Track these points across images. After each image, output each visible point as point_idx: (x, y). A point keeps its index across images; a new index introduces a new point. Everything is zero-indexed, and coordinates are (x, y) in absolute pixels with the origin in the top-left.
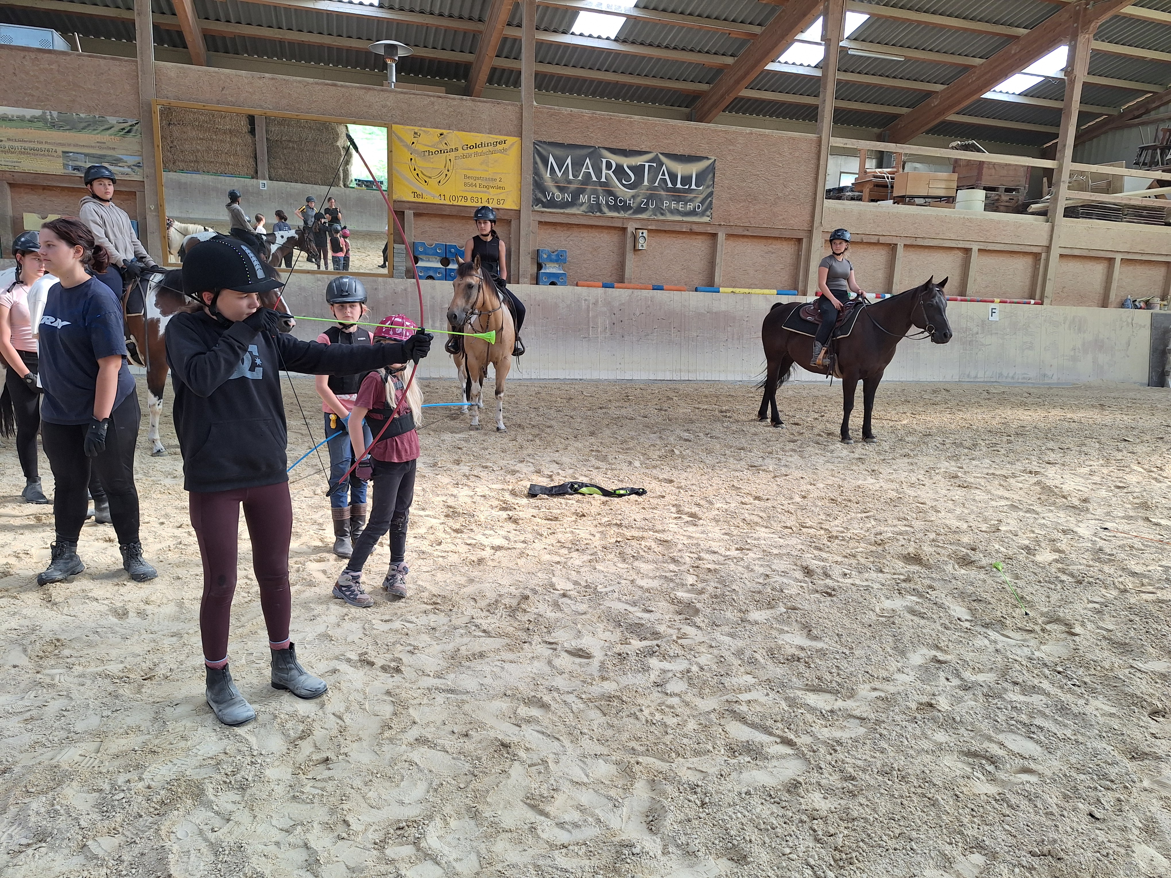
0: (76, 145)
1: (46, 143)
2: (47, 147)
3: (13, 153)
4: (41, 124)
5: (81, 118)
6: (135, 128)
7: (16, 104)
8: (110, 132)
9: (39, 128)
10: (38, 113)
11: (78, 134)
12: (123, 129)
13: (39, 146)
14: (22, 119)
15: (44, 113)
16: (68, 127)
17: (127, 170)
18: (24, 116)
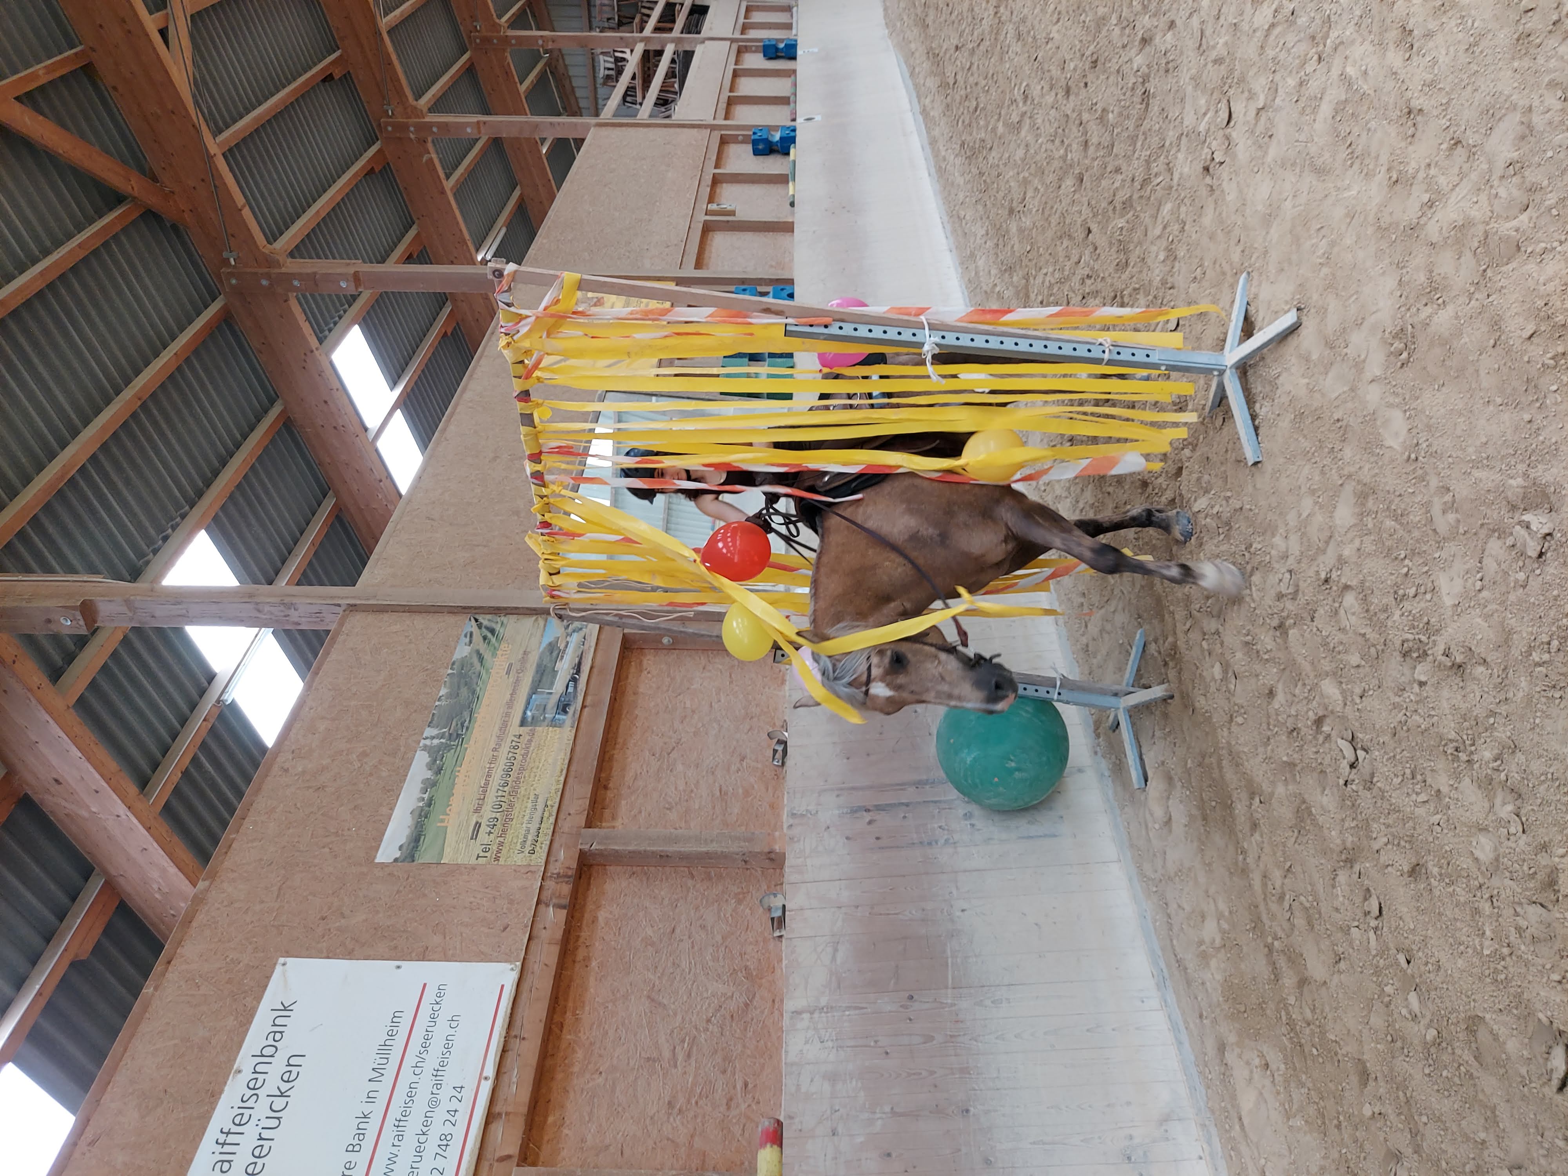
0: (510, 704)
1: (494, 750)
2: (505, 749)
3: (511, 805)
4: (449, 756)
5: (449, 696)
6: (485, 623)
7: (392, 791)
8: (487, 656)
9: (458, 762)
10: (421, 759)
11: (485, 701)
12: (485, 638)
13: (502, 762)
14: (429, 785)
15: (425, 748)
16: (466, 714)
17: (575, 638)
18: (425, 781)
